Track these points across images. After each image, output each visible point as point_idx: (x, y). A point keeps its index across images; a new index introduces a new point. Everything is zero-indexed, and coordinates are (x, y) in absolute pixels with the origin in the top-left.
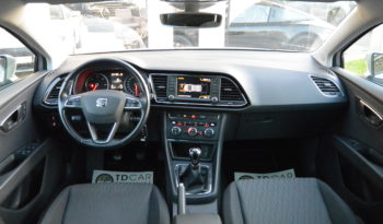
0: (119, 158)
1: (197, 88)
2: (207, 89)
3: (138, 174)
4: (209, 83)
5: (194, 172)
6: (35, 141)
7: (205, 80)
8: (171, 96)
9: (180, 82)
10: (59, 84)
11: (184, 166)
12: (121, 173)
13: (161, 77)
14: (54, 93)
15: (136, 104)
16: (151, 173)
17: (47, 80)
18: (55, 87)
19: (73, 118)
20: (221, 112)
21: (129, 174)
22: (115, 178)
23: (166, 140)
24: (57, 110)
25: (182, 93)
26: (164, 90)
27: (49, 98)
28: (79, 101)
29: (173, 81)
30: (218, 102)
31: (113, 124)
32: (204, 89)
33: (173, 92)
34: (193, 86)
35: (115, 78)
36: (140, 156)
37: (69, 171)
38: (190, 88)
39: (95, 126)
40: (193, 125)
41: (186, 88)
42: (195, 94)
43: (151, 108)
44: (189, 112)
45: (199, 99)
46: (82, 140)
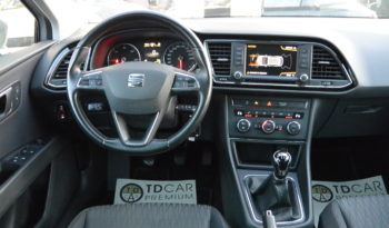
0: (152, 163)
1: (277, 61)
2: (291, 62)
3: (176, 183)
4: (294, 54)
5: (279, 189)
6: (35, 142)
7: (288, 48)
8: (239, 74)
9: (250, 51)
10: (68, 57)
11: (258, 177)
12: (153, 183)
13: (221, 45)
14: (61, 71)
15: (191, 81)
16: (193, 182)
17: (51, 53)
18: (62, 62)
19: (90, 107)
20: (311, 97)
21: (163, 183)
22: (145, 189)
23: (229, 139)
24: (66, 95)
25: (254, 69)
26: (227, 64)
27: (54, 77)
28: (99, 79)
29: (240, 51)
30: (309, 82)
31: (154, 115)
32: (286, 62)
33: (239, 67)
34: (270, 58)
35: (150, 49)
36: (179, 160)
37: (84, 181)
38: (266, 61)
39: (126, 117)
40: (269, 116)
41: (260, 61)
42: (273, 70)
43: (214, 91)
44: (263, 96)
45: (279, 77)
46: (105, 141)
